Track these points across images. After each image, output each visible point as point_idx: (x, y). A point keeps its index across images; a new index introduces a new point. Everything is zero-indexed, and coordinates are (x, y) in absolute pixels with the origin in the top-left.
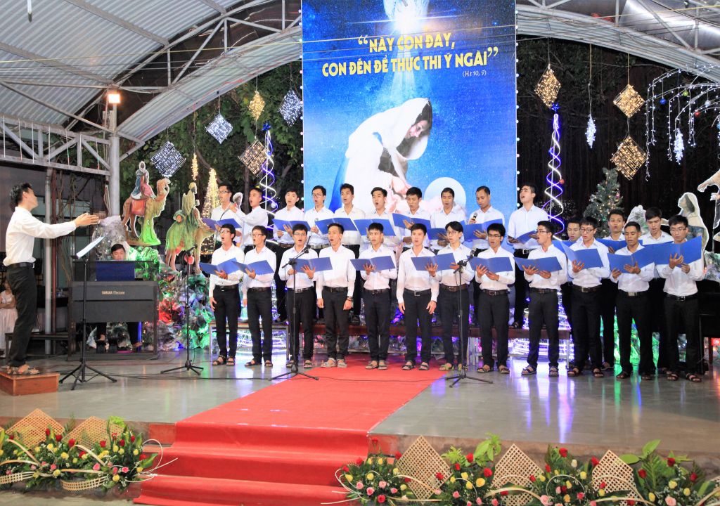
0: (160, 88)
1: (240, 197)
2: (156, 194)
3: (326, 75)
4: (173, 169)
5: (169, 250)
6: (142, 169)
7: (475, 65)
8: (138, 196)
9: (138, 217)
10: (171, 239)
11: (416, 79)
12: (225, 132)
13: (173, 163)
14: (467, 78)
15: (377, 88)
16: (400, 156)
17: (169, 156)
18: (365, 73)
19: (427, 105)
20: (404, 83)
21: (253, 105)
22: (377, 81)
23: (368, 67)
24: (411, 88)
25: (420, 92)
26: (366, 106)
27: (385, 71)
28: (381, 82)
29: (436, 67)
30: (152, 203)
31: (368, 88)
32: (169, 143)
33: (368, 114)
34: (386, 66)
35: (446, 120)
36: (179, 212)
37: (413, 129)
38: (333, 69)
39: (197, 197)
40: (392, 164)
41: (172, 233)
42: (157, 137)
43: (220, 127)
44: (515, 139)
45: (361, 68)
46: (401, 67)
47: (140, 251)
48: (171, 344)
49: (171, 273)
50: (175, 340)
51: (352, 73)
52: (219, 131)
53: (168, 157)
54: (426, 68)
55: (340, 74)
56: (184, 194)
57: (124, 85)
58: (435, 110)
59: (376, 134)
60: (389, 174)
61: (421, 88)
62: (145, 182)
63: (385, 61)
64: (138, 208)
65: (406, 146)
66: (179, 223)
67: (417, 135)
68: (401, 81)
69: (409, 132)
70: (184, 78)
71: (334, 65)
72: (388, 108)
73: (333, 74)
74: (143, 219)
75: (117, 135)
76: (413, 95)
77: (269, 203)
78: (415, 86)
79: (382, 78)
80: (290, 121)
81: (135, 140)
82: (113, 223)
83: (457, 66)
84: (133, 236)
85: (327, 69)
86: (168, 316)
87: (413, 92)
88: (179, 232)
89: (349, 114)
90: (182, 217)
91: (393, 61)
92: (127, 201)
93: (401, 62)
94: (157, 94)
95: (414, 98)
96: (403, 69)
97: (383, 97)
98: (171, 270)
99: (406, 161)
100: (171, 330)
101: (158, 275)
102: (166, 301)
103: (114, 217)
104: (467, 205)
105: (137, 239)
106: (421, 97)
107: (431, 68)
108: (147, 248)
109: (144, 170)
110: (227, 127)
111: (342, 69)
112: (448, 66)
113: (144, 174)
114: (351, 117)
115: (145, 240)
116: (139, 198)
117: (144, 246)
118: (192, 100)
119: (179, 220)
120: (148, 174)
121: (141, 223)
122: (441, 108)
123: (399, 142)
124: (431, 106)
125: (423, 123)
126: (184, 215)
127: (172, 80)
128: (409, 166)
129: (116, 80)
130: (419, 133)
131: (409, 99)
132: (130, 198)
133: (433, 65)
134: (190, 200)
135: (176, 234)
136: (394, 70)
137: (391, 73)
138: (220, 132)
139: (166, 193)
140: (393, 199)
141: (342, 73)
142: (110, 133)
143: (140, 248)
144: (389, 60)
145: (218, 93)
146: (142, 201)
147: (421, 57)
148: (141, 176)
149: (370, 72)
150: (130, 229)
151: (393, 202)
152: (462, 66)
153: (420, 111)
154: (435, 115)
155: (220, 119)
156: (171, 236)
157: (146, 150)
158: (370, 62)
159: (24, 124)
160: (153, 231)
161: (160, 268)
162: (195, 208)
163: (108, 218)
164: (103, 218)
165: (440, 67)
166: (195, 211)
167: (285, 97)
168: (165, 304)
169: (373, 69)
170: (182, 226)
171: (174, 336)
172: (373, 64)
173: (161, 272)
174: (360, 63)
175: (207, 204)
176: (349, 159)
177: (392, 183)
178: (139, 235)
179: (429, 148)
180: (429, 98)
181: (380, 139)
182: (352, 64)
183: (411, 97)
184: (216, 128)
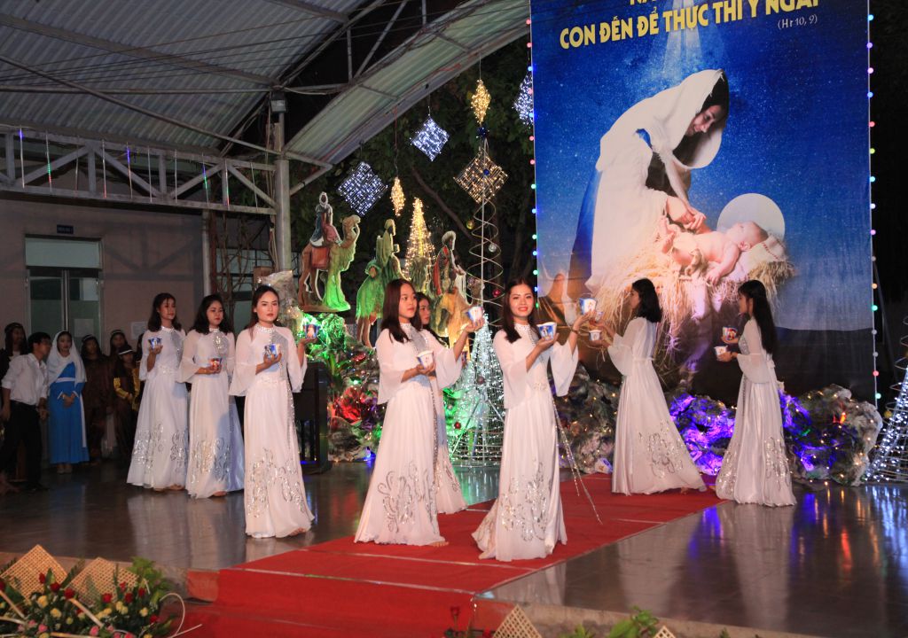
0: (339, 85)
1: (451, 237)
2: (342, 238)
3: (565, 46)
4: (370, 202)
5: (361, 318)
6: (325, 203)
7: (799, 7)
8: (319, 243)
9: (320, 272)
10: (363, 302)
11: (702, 41)
12: (438, 144)
13: (369, 194)
14: (786, 30)
15: (643, 60)
16: (680, 164)
17: (363, 183)
18: (624, 37)
19: (720, 79)
20: (683, 48)
21: (476, 101)
22: (644, 49)
23: (627, 29)
24: (694, 55)
25: (709, 61)
26: (624, 89)
27: (654, 31)
28: (649, 50)
29: (734, 19)
30: (337, 251)
31: (628, 62)
32: (363, 164)
33: (628, 102)
34: (655, 24)
35: (751, 102)
36: (372, 263)
37: (699, 121)
38: (576, 37)
39: (396, 240)
40: (666, 176)
41: (363, 294)
42: (352, 156)
43: (432, 137)
44: (867, 123)
45: (617, 30)
46: (679, 24)
47: (320, 320)
48: (356, 452)
49: (360, 350)
50: (362, 447)
51: (604, 39)
52: (429, 142)
53: (361, 186)
54: (718, 21)
55: (586, 43)
56: (379, 237)
57: (291, 85)
58: (733, 87)
59: (641, 131)
60: (663, 193)
61: (711, 53)
62: (328, 222)
63: (654, 16)
64: (319, 260)
65: (688, 147)
66: (372, 279)
67: (704, 129)
68: (679, 46)
69: (692, 125)
70: (369, 69)
71: (577, 29)
72: (659, 90)
73: (576, 44)
74: (326, 275)
75: (284, 158)
76: (697, 67)
77: (487, 245)
78: (700, 52)
79: (650, 44)
80: (528, 120)
81: (317, 163)
82: (280, 281)
83: (768, 12)
84: (314, 296)
85: (567, 39)
86: (355, 411)
87: (697, 62)
88: (373, 292)
89: (600, 104)
90: (376, 269)
91: (666, 15)
92: (306, 250)
93: (679, 15)
94: (335, 95)
95: (700, 70)
96: (683, 27)
97: (653, 74)
98: (361, 346)
99: (689, 171)
100: (356, 433)
101: (342, 353)
102: (352, 390)
103: (283, 272)
104: (786, 235)
105: (320, 303)
106: (711, 69)
107: (726, 20)
108: (332, 315)
109: (326, 205)
110: (440, 135)
111: (589, 35)
112: (754, 14)
113: (326, 210)
114: (603, 107)
115: (330, 304)
116: (321, 244)
117: (328, 313)
118: (392, 100)
119: (373, 275)
120: (331, 210)
121: (324, 280)
122: (743, 84)
123: (676, 141)
124: (726, 81)
125: (713, 110)
126: (379, 266)
127: (354, 74)
128: (693, 179)
129: (282, 80)
130: (708, 125)
131: (692, 72)
132: (309, 245)
133: (730, 15)
134: (387, 244)
135: (370, 294)
136: (668, 29)
137: (664, 34)
138: (431, 144)
139: (356, 236)
140: (669, 232)
141: (590, 41)
142: (276, 155)
143: (321, 316)
144: (660, 14)
145: (427, 86)
146: (325, 249)
147: (710, 6)
148: (323, 214)
149: (631, 36)
150: (310, 289)
151: (669, 236)
152: (777, 11)
153: (709, 91)
154: (734, 94)
155: (431, 125)
156: (363, 298)
157: (339, 177)
158: (630, 20)
159: (135, 149)
160: (340, 292)
161: (345, 343)
162: (393, 255)
163: (272, 275)
164: (267, 274)
165: (740, 17)
166: (394, 261)
167: (521, 85)
168: (351, 395)
169: (635, 30)
170: (376, 282)
171: (361, 440)
172: (635, 23)
173: (348, 349)
174: (615, 23)
175: (411, 250)
176: (601, 173)
177: (667, 207)
178: (322, 296)
179: (723, 148)
180: (723, 69)
181: (648, 139)
182: (604, 25)
183: (696, 69)
184: (425, 138)
